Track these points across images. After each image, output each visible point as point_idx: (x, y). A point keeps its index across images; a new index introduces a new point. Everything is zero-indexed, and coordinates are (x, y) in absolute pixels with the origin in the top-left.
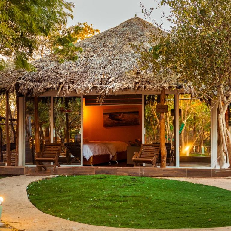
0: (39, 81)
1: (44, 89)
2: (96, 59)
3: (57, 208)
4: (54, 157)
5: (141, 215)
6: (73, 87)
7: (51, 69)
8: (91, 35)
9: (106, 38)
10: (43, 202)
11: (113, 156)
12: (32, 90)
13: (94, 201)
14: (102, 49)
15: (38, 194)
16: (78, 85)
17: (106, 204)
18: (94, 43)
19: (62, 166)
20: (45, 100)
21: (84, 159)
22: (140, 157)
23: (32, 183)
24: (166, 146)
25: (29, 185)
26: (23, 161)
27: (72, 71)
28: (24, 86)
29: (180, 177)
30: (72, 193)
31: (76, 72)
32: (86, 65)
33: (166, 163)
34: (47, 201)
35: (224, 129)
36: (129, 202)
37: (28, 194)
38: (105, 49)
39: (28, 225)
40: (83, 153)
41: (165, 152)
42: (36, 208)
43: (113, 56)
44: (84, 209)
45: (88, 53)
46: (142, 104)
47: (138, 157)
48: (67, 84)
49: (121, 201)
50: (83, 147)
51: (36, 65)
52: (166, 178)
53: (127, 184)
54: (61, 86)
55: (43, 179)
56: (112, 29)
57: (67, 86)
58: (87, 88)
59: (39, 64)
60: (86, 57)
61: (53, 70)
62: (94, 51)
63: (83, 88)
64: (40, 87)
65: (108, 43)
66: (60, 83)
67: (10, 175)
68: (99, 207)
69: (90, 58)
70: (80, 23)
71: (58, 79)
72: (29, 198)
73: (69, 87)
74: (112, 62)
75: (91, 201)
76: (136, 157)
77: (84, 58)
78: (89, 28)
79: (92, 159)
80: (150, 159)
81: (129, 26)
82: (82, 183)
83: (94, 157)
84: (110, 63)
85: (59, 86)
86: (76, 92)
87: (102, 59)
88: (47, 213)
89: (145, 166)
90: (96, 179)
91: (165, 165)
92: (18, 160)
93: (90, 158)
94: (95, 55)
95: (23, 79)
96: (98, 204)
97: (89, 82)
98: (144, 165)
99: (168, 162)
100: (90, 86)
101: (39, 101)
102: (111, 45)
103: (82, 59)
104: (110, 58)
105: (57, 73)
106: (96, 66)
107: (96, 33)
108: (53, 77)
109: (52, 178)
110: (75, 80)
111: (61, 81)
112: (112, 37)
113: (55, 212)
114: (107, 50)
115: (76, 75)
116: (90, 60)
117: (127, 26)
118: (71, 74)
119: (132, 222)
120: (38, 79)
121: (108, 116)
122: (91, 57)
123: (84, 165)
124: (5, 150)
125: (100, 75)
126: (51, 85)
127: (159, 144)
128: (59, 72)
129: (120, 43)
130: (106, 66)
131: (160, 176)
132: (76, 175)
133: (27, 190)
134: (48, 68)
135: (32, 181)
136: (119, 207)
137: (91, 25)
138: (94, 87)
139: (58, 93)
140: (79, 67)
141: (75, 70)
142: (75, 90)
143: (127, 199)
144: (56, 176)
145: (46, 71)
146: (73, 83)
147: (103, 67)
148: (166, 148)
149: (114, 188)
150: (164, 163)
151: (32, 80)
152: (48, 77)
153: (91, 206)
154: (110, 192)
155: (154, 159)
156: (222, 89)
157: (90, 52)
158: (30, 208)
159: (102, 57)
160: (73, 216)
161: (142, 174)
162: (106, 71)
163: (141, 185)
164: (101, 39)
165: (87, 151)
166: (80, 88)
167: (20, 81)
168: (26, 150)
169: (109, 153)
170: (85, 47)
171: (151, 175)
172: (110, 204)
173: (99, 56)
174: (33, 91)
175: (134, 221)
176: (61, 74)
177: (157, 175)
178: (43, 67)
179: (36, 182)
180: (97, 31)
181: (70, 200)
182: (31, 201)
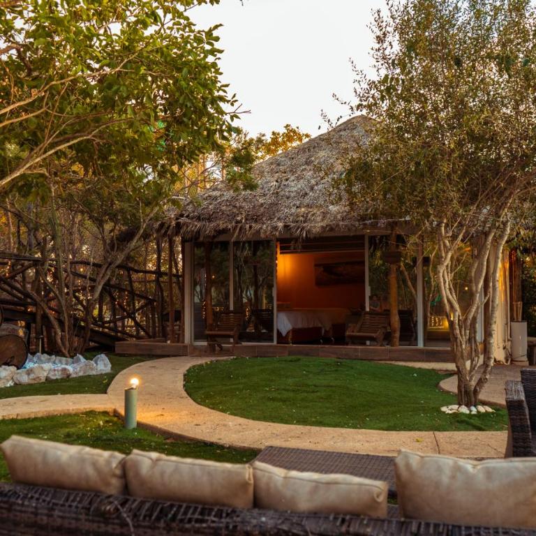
0: (208, 219)
1: (215, 231)
2: (293, 184)
3: (218, 399)
4: (232, 330)
5: (330, 411)
6: (256, 226)
7: (227, 200)
8: (298, 143)
9: (312, 150)
10: (202, 392)
11: (327, 329)
12: (198, 232)
13: (270, 391)
14: (304, 167)
15: (198, 381)
16: (263, 223)
17: (285, 395)
18: (293, 158)
19: (244, 344)
20: (225, 245)
21: (279, 333)
22: (359, 332)
23: (194, 366)
24: (399, 314)
25: (190, 369)
26: (191, 336)
27: (256, 202)
28: (187, 227)
29: (415, 361)
30: (244, 381)
31: (262, 204)
32: (277, 193)
33: (400, 340)
34: (207, 389)
35: (445, 287)
36: (319, 394)
37: (184, 380)
38: (308, 168)
39: (171, 418)
40: (277, 326)
41: (397, 323)
42: (189, 398)
43: (319, 178)
44: (253, 401)
45: (283, 175)
46: (364, 249)
47: (355, 331)
48: (248, 222)
49: (307, 392)
50: (277, 316)
51: (206, 195)
52: (393, 362)
53: (327, 369)
54: (240, 225)
55: (211, 362)
56: (322, 135)
57: (248, 226)
58: (275, 228)
59: (211, 193)
60: (279, 180)
61: (230, 202)
62: (291, 171)
63: (269, 228)
64: (210, 227)
65: (313, 159)
66: (237, 222)
67: (168, 356)
68: (273, 399)
69: (284, 183)
70: (263, 133)
71: (235, 215)
72: (184, 386)
73: (251, 227)
74: (316, 188)
75: (266, 391)
76: (353, 332)
77: (275, 183)
78: (294, 132)
79: (291, 334)
80: (373, 335)
81: (348, 129)
82: (263, 367)
83: (295, 332)
84: (312, 189)
85: (237, 226)
86: (260, 234)
87: (302, 184)
88: (203, 405)
89: (370, 345)
90: (284, 362)
91: (397, 344)
92: (184, 335)
93: (288, 333)
94: (292, 178)
95: (187, 217)
96: (274, 395)
97: (279, 219)
98: (368, 343)
99: (402, 339)
100: (280, 225)
101: (216, 247)
102: (317, 161)
103: (272, 184)
104: (313, 182)
105: (235, 207)
106: (292, 195)
107: (305, 140)
108: (228, 213)
109: (227, 361)
110: (259, 216)
111: (239, 218)
112: (320, 148)
113: (213, 404)
114: (310, 170)
115: (262, 209)
116: (285, 185)
117: (345, 130)
118: (254, 207)
119: (313, 419)
120: (207, 216)
121: (322, 269)
122: (287, 180)
123: (278, 343)
124: (168, 321)
125: (297, 207)
126: (225, 225)
127: (389, 311)
128: (238, 205)
129: (331, 158)
130: (306, 194)
131: (386, 360)
132: (261, 357)
133: (185, 375)
134: (223, 199)
135: (195, 364)
136: (303, 400)
137: (298, 128)
138: (286, 227)
139: (235, 236)
140: (268, 197)
141: (261, 201)
142: (258, 232)
143: (317, 389)
144: (232, 357)
145: (220, 204)
146: (256, 221)
147: (302, 196)
148: (400, 317)
149: (306, 375)
150: (397, 341)
151: (199, 218)
152: (220, 213)
153: (265, 397)
154: (297, 380)
155: (378, 334)
156: (443, 228)
157: (285, 173)
158: (182, 398)
159: (302, 180)
160: (235, 410)
161: (358, 356)
162: (307, 201)
163: (347, 371)
164: (304, 152)
165: (283, 323)
166: (265, 228)
167: (182, 220)
168: (195, 321)
169: (320, 325)
170: (279, 165)
171: (370, 358)
172: (291, 395)
173: (298, 179)
174: (199, 235)
175: (315, 417)
176: (241, 207)
177: (380, 358)
178: (216, 198)
179: (201, 366)
180: (307, 136)
181: (238, 389)
182: (186, 390)
